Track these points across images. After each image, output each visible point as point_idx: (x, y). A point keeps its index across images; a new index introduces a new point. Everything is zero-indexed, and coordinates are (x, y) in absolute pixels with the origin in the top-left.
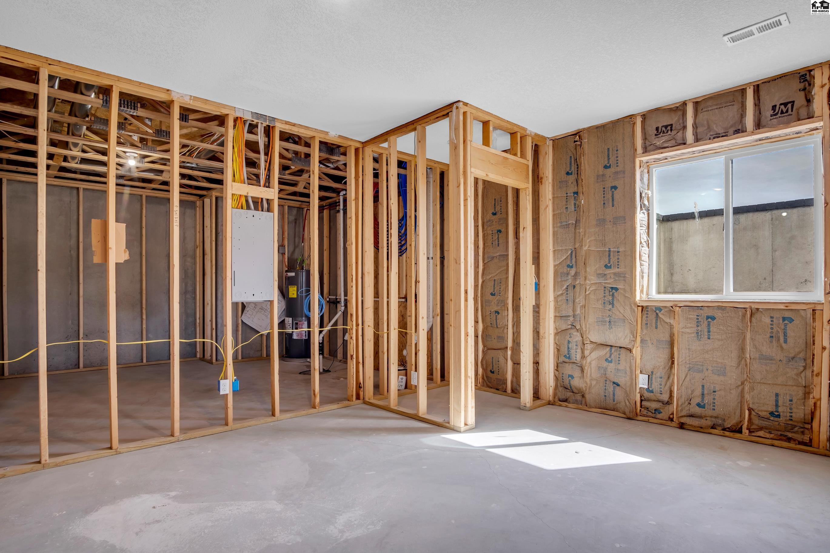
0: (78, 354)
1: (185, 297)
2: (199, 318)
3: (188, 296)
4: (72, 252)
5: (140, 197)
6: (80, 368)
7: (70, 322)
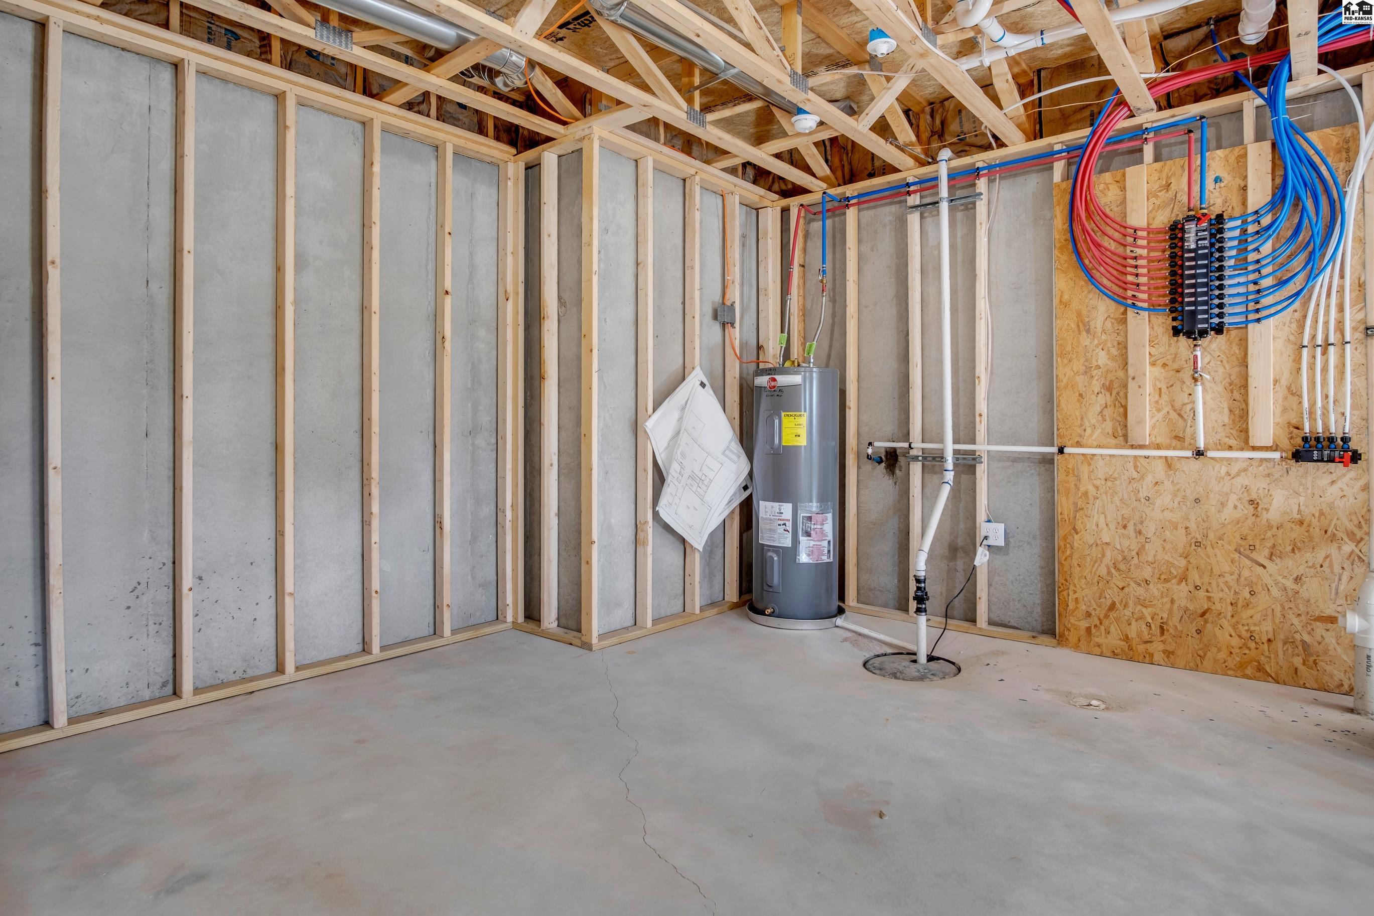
0: (171, 647)
1: (473, 444)
2: (512, 506)
3: (480, 441)
4: (154, 286)
5: (359, 127)
6: (184, 696)
7: (146, 535)
